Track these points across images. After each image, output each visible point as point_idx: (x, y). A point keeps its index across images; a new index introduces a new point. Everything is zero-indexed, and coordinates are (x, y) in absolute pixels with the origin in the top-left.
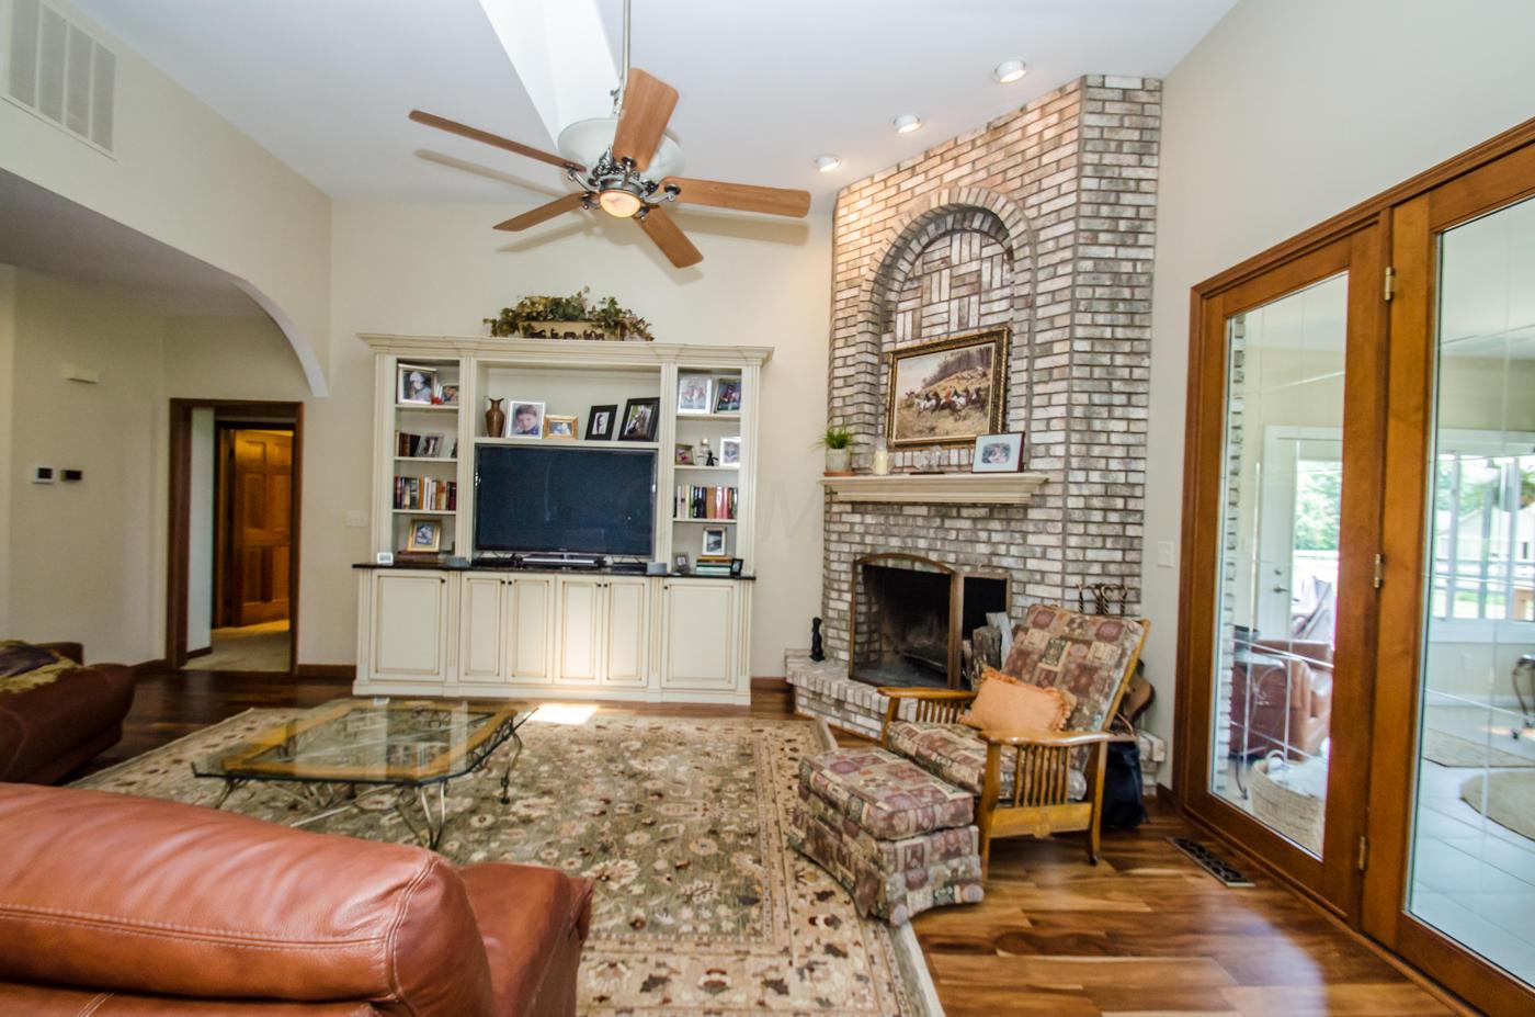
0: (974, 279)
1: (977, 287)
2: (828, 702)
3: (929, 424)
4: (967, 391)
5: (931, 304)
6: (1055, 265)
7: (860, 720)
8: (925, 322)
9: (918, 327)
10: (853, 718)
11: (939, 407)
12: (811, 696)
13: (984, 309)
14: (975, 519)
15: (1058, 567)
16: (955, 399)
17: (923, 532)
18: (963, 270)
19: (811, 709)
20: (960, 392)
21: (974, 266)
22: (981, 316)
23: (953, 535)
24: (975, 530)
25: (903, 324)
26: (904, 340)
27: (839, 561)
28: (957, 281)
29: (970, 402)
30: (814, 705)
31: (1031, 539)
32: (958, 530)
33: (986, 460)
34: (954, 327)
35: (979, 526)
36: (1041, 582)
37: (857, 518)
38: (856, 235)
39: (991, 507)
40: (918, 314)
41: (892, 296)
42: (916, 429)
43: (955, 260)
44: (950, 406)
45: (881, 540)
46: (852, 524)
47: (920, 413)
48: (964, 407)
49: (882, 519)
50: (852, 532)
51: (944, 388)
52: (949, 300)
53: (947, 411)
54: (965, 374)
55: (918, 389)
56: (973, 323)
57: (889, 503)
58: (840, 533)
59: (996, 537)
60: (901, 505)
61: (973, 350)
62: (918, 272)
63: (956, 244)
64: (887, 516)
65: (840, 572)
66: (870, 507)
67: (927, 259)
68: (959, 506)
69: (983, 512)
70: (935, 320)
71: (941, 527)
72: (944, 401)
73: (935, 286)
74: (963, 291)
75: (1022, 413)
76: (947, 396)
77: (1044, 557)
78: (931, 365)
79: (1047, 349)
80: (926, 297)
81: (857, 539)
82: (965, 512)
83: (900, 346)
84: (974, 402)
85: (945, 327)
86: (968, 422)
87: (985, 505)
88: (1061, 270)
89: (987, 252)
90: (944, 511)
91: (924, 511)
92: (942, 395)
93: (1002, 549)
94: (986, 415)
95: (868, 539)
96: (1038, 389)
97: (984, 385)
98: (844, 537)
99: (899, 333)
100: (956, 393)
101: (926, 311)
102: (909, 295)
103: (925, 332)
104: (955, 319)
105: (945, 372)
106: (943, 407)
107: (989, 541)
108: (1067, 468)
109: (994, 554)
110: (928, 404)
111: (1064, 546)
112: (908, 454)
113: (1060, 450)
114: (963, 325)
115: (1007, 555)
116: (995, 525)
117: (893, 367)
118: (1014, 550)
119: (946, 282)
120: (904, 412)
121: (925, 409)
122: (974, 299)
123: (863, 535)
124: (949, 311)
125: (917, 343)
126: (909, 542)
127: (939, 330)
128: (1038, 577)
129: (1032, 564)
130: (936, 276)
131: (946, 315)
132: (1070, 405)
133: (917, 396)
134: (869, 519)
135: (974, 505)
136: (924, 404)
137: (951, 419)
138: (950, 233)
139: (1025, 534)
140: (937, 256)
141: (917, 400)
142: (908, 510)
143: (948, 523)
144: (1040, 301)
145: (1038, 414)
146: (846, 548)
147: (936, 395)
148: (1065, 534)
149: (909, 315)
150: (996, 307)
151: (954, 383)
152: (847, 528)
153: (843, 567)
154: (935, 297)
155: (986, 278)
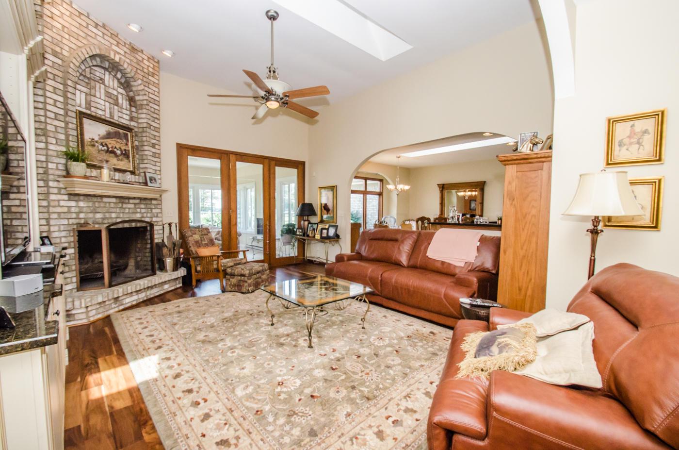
0: (115, 98)
1: (117, 102)
2: (110, 302)
3: (105, 158)
4: (120, 148)
5: (95, 96)
6: (155, 118)
8: (93, 104)
9: (88, 105)
11: (108, 151)
12: (98, 307)
13: (120, 114)
14: (135, 204)
16: (115, 150)
17: (114, 210)
18: (110, 91)
19: (99, 313)
20: (117, 147)
21: (115, 93)
22: (119, 117)
23: (127, 211)
24: (135, 208)
25: (80, 98)
26: (81, 106)
27: (59, 231)
28: (108, 94)
29: (122, 154)
30: (101, 310)
32: (129, 208)
33: (151, 182)
34: (108, 115)
35: (137, 207)
37: (73, 204)
39: (140, 199)
40: (88, 97)
42: (98, 159)
43: (107, 83)
44: (113, 152)
45: (91, 215)
46: (69, 207)
47: (99, 151)
48: (120, 155)
49: (90, 204)
51: (111, 143)
52: (105, 101)
53: (113, 155)
54: (119, 140)
55: (96, 138)
56: (116, 118)
57: (95, 196)
58: (59, 213)
59: (143, 211)
60: (102, 197)
61: (121, 131)
63: (107, 76)
64: (94, 202)
65: (60, 238)
66: (82, 198)
67: (92, 71)
68: (129, 198)
69: (137, 201)
70: (98, 106)
71: (121, 208)
72: (110, 149)
73: (97, 88)
74: (111, 101)
76: (112, 147)
78: (103, 129)
79: (154, 146)
80: (93, 92)
81: (74, 216)
82: (131, 201)
83: (79, 109)
84: (124, 154)
85: (103, 112)
86: (122, 162)
87: (139, 198)
89: (120, 90)
90: (123, 200)
91: (114, 200)
92: (110, 146)
93: (145, 215)
94: (130, 161)
95: (82, 215)
97: (127, 148)
98: (62, 216)
99: (77, 101)
100: (116, 148)
101: (93, 98)
102: (84, 84)
103: (93, 109)
104: (108, 111)
105: (109, 136)
106: (111, 152)
107: (140, 213)
109: (143, 217)
110: (103, 148)
114: (111, 116)
116: (142, 206)
117: (80, 120)
118: (149, 215)
119: (103, 91)
120: (90, 148)
121: (102, 150)
122: (116, 107)
123: (78, 213)
124: (105, 106)
126: (107, 215)
127: (100, 112)
130: (97, 84)
131: (103, 107)
133: (97, 142)
134: (81, 204)
135: (134, 198)
136: (100, 147)
138: (104, 68)
139: (151, 209)
140: (97, 74)
141: (97, 144)
142: (105, 200)
143: (125, 206)
146: (65, 222)
147: (107, 145)
149: (83, 95)
150: (125, 116)
151: (114, 143)
152: (65, 210)
153: (64, 234)
154: (98, 95)
155: (120, 101)
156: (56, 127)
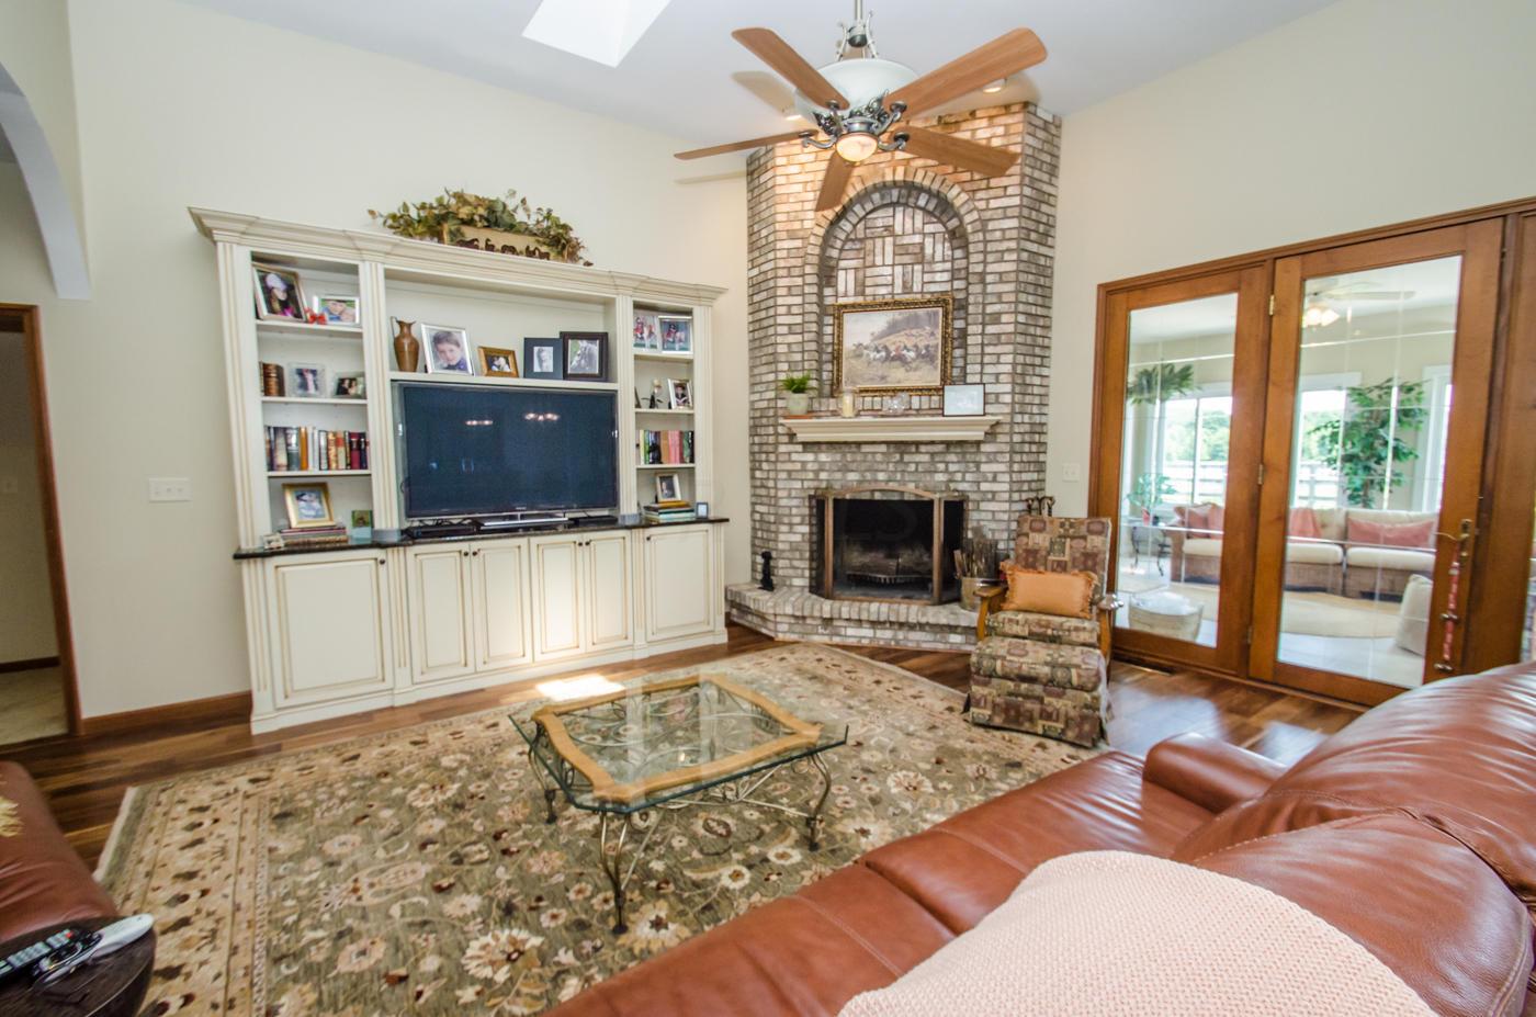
0: (917, 250)
1: (920, 257)
2: (815, 623)
3: (880, 373)
4: (916, 346)
5: (874, 266)
6: (1003, 252)
7: (850, 631)
8: (869, 282)
9: (861, 288)
10: (843, 631)
11: (889, 358)
12: (793, 621)
13: (927, 277)
14: (932, 454)
15: (1006, 487)
16: (905, 352)
17: (883, 467)
18: (906, 240)
19: (793, 632)
20: (909, 346)
21: (917, 239)
22: (924, 283)
23: (912, 467)
24: (933, 462)
25: (845, 281)
26: (846, 295)
27: (789, 497)
28: (901, 249)
29: (919, 355)
30: (798, 628)
31: (984, 468)
32: (917, 463)
33: (954, 405)
34: (898, 290)
35: (937, 459)
36: (993, 499)
37: (810, 457)
38: (799, 188)
39: (948, 444)
40: (861, 274)
41: (834, 253)
42: (866, 376)
43: (898, 230)
44: (900, 358)
45: (838, 475)
46: (804, 463)
47: (869, 363)
48: (914, 360)
49: (838, 457)
50: (804, 470)
51: (895, 342)
52: (893, 265)
53: (898, 363)
54: (914, 332)
55: (866, 341)
56: (917, 287)
57: (846, 443)
58: (789, 472)
59: (952, 468)
60: (859, 444)
61: (921, 312)
62: (860, 235)
63: (899, 216)
64: (844, 454)
65: (790, 508)
66: (824, 447)
67: (869, 224)
68: (918, 444)
69: (940, 448)
70: (879, 281)
71: (901, 462)
72: (893, 354)
73: (878, 250)
74: (907, 259)
76: (897, 350)
77: (994, 480)
78: (879, 321)
79: (996, 319)
80: (869, 259)
81: (811, 475)
82: (923, 448)
83: (841, 301)
84: (923, 356)
85: (890, 289)
86: (918, 373)
87: (942, 442)
88: (1007, 257)
89: (929, 228)
90: (903, 448)
91: (883, 448)
92: (892, 348)
93: (958, 476)
94: (936, 368)
95: (823, 476)
96: (988, 350)
97: (932, 342)
98: (794, 475)
99: (841, 288)
100: (905, 347)
101: (869, 272)
102: (852, 254)
103: (868, 291)
104: (898, 282)
105: (893, 328)
106: (893, 359)
107: (946, 471)
108: (1012, 412)
109: (951, 481)
110: (878, 356)
111: (1011, 472)
112: (868, 399)
113: (1008, 399)
114: (907, 289)
115: (963, 480)
116: (952, 457)
117: (839, 319)
118: (969, 477)
119: (889, 249)
120: (853, 361)
121: (875, 360)
122: (918, 268)
123: (816, 472)
124: (893, 275)
125: (860, 300)
126: (868, 476)
127: (883, 291)
128: (990, 496)
129: (985, 486)
130: (879, 242)
131: (890, 278)
132: (1014, 364)
133: (866, 348)
134: (823, 457)
135: (932, 443)
136: (873, 355)
137: (902, 370)
138: (893, 205)
139: (978, 464)
140: (879, 223)
141: (866, 352)
142: (865, 449)
143: (907, 458)
144: (989, 278)
145: (988, 369)
146: (798, 485)
147: (886, 348)
148: (1012, 462)
149: (851, 274)
150: (938, 277)
151: (904, 339)
152: (798, 466)
153: (795, 502)
154: (879, 261)
155: (928, 251)
156: (789, 345)
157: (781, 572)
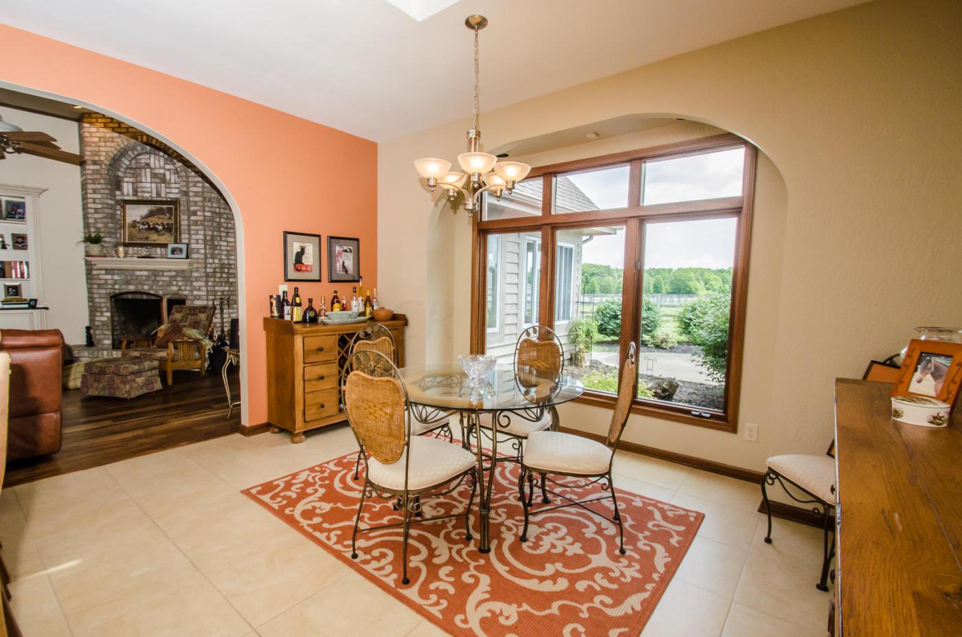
0: (162, 177)
1: (164, 180)
3: (145, 236)
4: (162, 223)
5: (141, 182)
6: (196, 182)
8: (139, 190)
9: (135, 192)
11: (149, 229)
13: (168, 190)
14: (171, 277)
15: (205, 293)
16: (157, 226)
17: (146, 283)
18: (157, 171)
20: (159, 223)
21: (162, 171)
22: (167, 193)
23: (161, 283)
24: (171, 281)
25: (127, 188)
26: (128, 195)
27: (100, 297)
28: (154, 175)
29: (164, 228)
31: (194, 284)
32: (163, 281)
33: (173, 253)
34: (154, 195)
35: (173, 279)
36: (199, 299)
37: (109, 277)
38: (97, 139)
39: (177, 272)
40: (135, 185)
41: (120, 174)
42: (139, 237)
43: (152, 165)
44: (155, 229)
45: (124, 287)
46: (106, 280)
47: (140, 230)
48: (161, 230)
49: (123, 277)
50: (106, 283)
51: (153, 220)
52: (151, 183)
53: (154, 231)
54: (161, 216)
55: (138, 219)
56: (163, 195)
57: (127, 270)
58: (99, 284)
59: (180, 283)
60: (133, 270)
61: (164, 207)
62: (134, 166)
63: (152, 159)
64: (126, 276)
65: (101, 303)
66: (116, 272)
67: (138, 161)
68: (162, 271)
70: (145, 190)
71: (155, 280)
72: (151, 226)
73: (143, 175)
74: (157, 180)
75: (187, 236)
76: (154, 224)
77: (199, 290)
78: (144, 210)
79: (195, 213)
80: (139, 179)
81: (110, 287)
82: (165, 274)
83: (126, 198)
84: (166, 229)
85: (150, 194)
86: (164, 237)
87: (174, 271)
88: (198, 185)
89: (167, 167)
90: (156, 273)
92: (151, 224)
93: (183, 288)
94: (172, 235)
95: (117, 287)
96: (192, 227)
97: (170, 222)
98: (102, 286)
99: (125, 192)
100: (157, 224)
101: (139, 185)
102: (129, 175)
103: (139, 194)
104: (154, 191)
105: (151, 214)
106: (152, 229)
107: (177, 285)
108: (206, 257)
109: (179, 290)
110: (144, 227)
111: (207, 286)
112: (135, 248)
113: (202, 251)
114: (158, 194)
115: (185, 290)
116: (179, 278)
117: (123, 208)
118: (188, 288)
119: (148, 175)
120: (132, 229)
121: (143, 229)
122: (163, 185)
123: (113, 285)
124: (151, 188)
125: (136, 198)
126: (140, 286)
127: (147, 195)
128: (198, 297)
129: (195, 293)
130: (143, 171)
131: (150, 189)
132: (205, 236)
133: (138, 223)
134: (116, 277)
135: (170, 271)
136: (141, 227)
137: (156, 235)
138: (149, 153)
139: (191, 282)
140: (143, 161)
141: (138, 225)
142: (137, 273)
143: (158, 278)
144: (191, 194)
145: (193, 237)
146: (104, 291)
147: (148, 223)
148: (207, 282)
149: (130, 185)
150: (173, 191)
151: (156, 219)
152: (103, 282)
153: (103, 300)
154: (144, 180)
155: (168, 177)
156: (95, 219)
157: (97, 337)
